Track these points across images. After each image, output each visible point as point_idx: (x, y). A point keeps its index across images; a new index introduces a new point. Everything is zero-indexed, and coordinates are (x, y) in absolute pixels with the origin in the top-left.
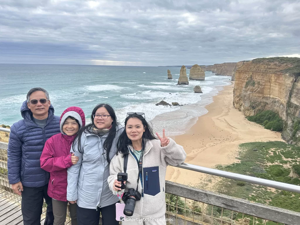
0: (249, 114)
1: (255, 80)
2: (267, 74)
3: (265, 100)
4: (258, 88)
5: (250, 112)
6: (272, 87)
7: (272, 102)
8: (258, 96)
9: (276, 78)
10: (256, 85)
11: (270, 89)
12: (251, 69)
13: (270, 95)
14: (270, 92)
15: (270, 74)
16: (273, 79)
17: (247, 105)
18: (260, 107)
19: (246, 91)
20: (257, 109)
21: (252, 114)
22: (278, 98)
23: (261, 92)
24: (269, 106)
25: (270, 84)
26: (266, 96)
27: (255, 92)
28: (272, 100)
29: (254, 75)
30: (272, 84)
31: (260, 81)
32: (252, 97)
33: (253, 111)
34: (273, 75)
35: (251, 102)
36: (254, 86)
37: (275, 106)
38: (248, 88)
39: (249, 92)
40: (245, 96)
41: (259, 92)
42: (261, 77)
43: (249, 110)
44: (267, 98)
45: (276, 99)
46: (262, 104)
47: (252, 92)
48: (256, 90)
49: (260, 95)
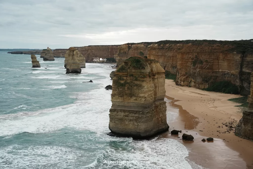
0: (204, 87)
1: (202, 59)
2: (214, 54)
3: (215, 75)
4: (206, 65)
5: (204, 85)
6: (220, 63)
7: (222, 75)
8: (208, 72)
9: (224, 56)
10: (204, 63)
11: (218, 65)
12: (193, 50)
13: (219, 69)
14: (218, 67)
15: (218, 53)
16: (221, 56)
17: (199, 80)
18: (212, 80)
19: (195, 69)
20: (210, 82)
21: (207, 87)
22: (227, 71)
23: (211, 68)
24: (220, 78)
25: (218, 61)
26: (216, 71)
27: (204, 69)
28: (222, 74)
29: (200, 55)
30: (219, 61)
31: (207, 59)
32: (202, 73)
33: (207, 84)
34: (221, 54)
35: (202, 77)
36: (202, 64)
37: (226, 78)
38: (196, 66)
39: (198, 70)
40: (195, 73)
41: (208, 68)
42: (207, 56)
43: (203, 84)
44: (216, 72)
45: (226, 72)
46: (213, 77)
47: (202, 69)
48: (205, 67)
49: (210, 71)
